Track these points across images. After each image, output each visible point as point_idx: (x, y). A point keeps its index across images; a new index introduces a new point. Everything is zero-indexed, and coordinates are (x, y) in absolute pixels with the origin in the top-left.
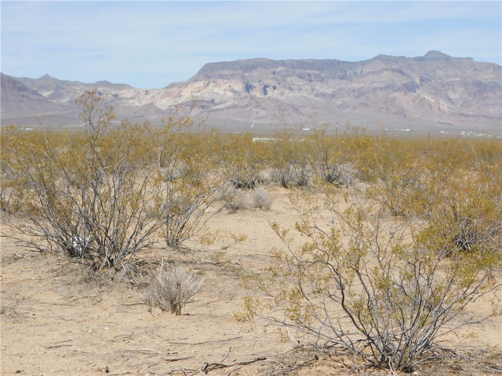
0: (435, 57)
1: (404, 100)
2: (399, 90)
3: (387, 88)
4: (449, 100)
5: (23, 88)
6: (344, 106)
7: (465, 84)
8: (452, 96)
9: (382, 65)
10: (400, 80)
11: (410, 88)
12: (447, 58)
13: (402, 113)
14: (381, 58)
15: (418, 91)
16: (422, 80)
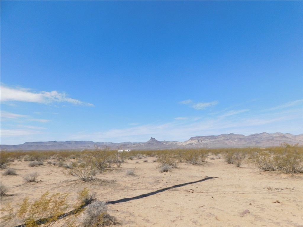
0: (231, 134)
1: (226, 142)
2: (226, 140)
3: (223, 140)
4: (235, 142)
5: (161, 143)
6: (216, 143)
7: (238, 139)
8: (235, 141)
9: (222, 136)
10: (226, 138)
11: (228, 140)
12: (234, 134)
13: (226, 144)
14: (222, 135)
15: (229, 140)
16: (230, 138)
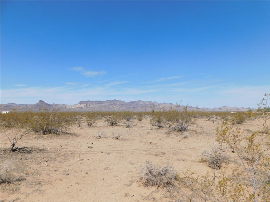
0: (115, 100)
1: (110, 106)
2: (110, 105)
3: (108, 105)
4: (117, 107)
5: (50, 105)
6: (102, 108)
7: (120, 104)
8: (118, 106)
9: (108, 102)
10: (110, 104)
11: (112, 105)
12: (117, 100)
13: (111, 109)
14: (107, 100)
16: (113, 104)
